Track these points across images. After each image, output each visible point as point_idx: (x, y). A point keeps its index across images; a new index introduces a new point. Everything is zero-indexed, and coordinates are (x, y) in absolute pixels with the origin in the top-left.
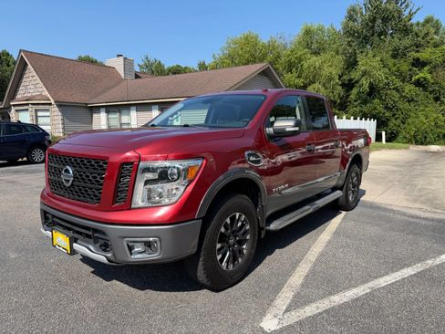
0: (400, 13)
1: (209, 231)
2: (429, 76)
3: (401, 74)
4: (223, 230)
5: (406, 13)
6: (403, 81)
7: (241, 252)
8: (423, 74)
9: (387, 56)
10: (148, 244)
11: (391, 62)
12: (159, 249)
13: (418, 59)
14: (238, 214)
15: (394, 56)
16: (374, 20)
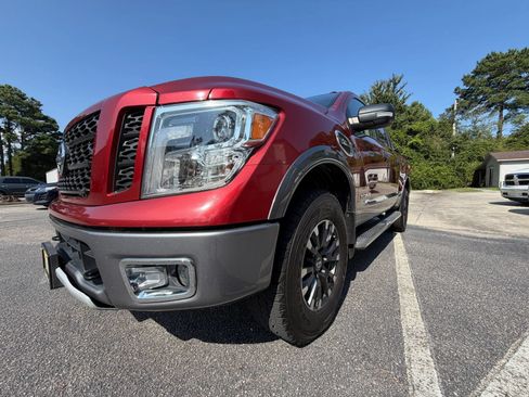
0: (396, 99)
1: (291, 245)
2: (420, 141)
3: (399, 140)
4: (309, 245)
5: (401, 98)
6: (401, 145)
7: (330, 279)
8: (415, 140)
10: (174, 271)
12: (192, 284)
13: (411, 129)
14: (327, 222)
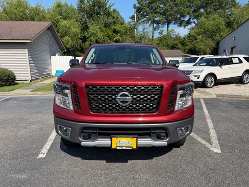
3: (109, 36)
5: (108, 5)
6: (110, 40)
8: (118, 37)
9: (102, 26)
11: (104, 29)
13: (115, 30)
15: (105, 26)
16: (94, 6)
